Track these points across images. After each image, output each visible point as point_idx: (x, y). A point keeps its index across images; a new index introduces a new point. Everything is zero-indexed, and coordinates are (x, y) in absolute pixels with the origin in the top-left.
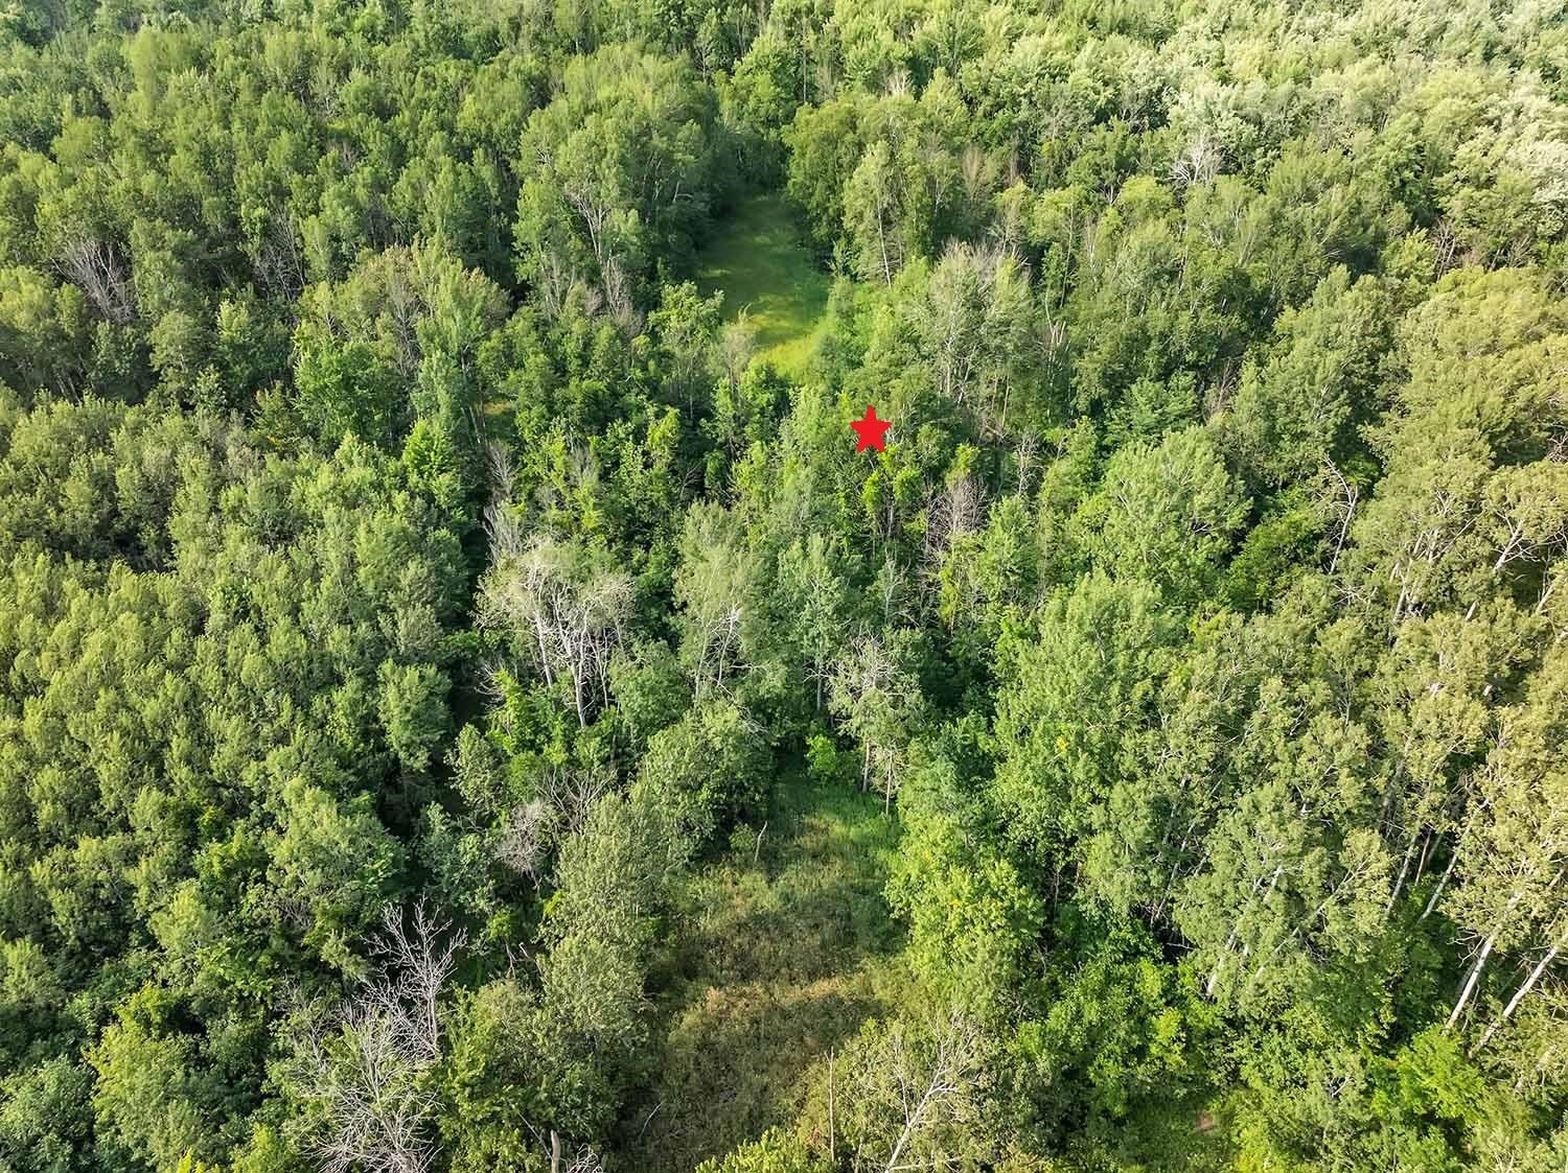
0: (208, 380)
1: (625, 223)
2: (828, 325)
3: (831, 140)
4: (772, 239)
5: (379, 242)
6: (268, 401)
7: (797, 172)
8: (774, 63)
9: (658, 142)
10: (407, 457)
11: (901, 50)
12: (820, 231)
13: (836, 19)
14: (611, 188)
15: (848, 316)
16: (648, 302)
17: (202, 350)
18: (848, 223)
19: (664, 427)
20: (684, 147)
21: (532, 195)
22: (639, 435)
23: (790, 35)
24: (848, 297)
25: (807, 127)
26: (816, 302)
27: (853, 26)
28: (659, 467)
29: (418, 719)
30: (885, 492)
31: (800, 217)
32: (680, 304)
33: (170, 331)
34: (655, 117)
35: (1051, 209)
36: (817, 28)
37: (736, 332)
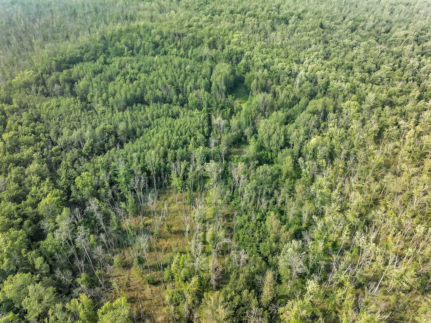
0: (178, 103)
1: (224, 88)
2: (248, 102)
3: (250, 78)
4: (242, 90)
5: (196, 89)
6: (186, 105)
7: (246, 81)
8: (244, 64)
9: (228, 77)
10: (203, 111)
11: (262, 64)
12: (248, 89)
13: (254, 57)
14: (223, 83)
15: (251, 100)
16: (227, 97)
17: (177, 100)
18: (251, 89)
19: (229, 110)
20: (231, 78)
21: (214, 84)
22: (226, 110)
23: (246, 60)
24: (251, 98)
25: (248, 75)
26: (247, 99)
27: (256, 59)
28: (228, 114)
29: (207, 132)
30: (252, 117)
31: (246, 87)
32: (230, 97)
33: (175, 98)
34: (228, 74)
35: (278, 88)
36: (251, 59)
37: (237, 101)
